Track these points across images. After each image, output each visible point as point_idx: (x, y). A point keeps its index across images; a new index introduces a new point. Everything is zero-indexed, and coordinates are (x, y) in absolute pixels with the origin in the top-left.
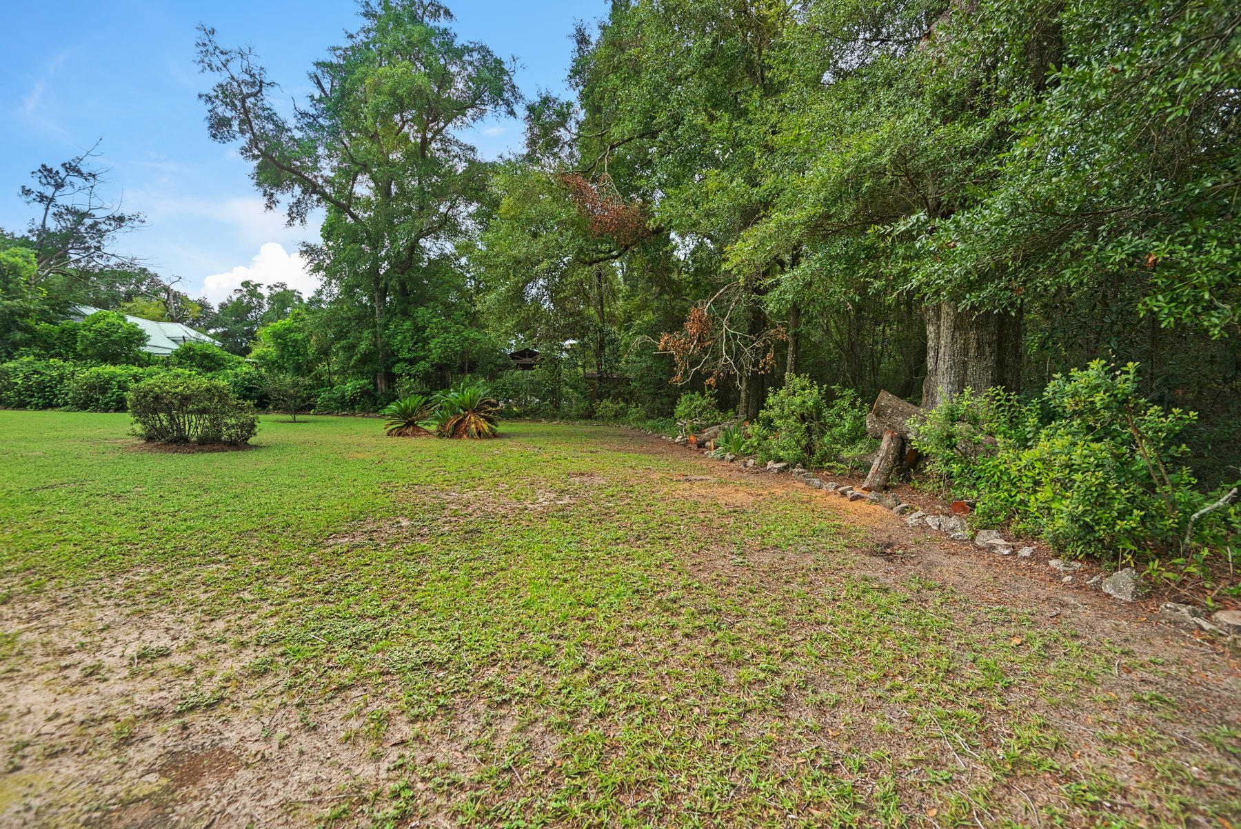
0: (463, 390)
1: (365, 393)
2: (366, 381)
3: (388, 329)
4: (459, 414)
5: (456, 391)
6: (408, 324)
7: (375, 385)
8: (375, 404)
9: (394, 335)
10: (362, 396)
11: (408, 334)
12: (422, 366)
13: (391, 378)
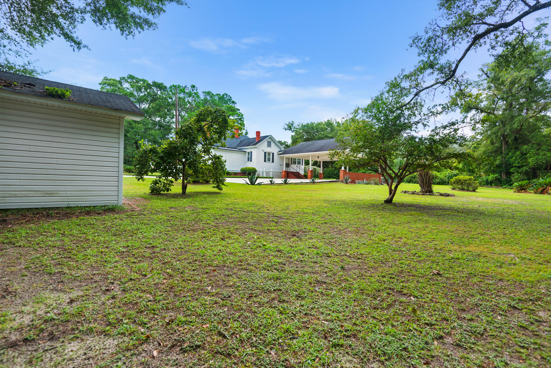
0: (546, 178)
1: (497, 179)
2: (497, 175)
3: (508, 155)
4: (544, 187)
5: (543, 179)
6: (518, 153)
7: (501, 176)
8: (501, 183)
9: (511, 157)
10: (496, 180)
11: (518, 157)
12: (525, 168)
13: (509, 174)
